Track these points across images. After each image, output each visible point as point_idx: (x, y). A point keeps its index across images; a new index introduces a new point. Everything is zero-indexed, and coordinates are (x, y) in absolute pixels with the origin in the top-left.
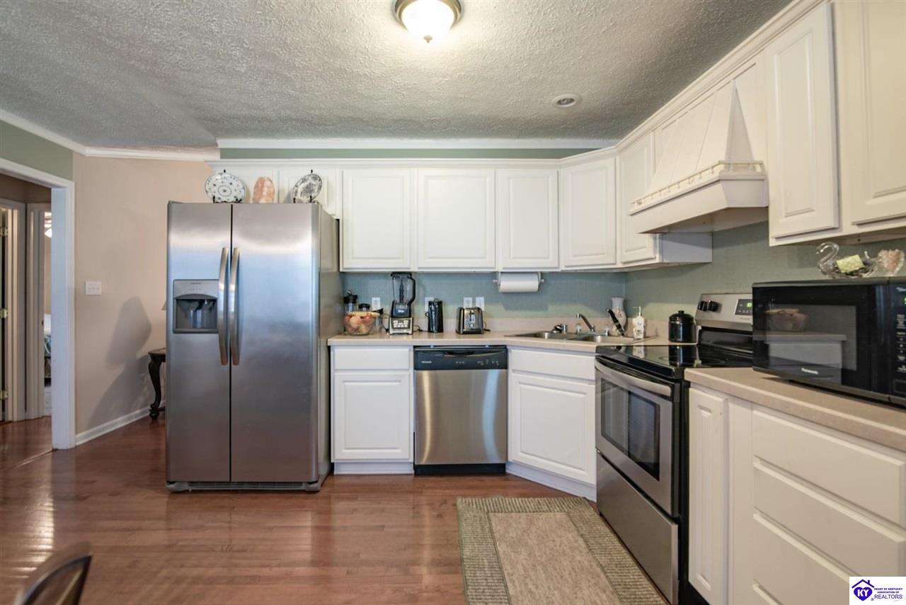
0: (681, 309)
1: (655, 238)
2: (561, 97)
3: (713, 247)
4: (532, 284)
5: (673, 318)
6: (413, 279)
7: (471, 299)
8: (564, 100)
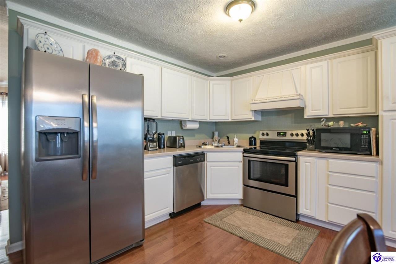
0: (253, 135)
1: (252, 112)
2: (222, 55)
3: (262, 116)
4: (196, 126)
5: (250, 138)
6: (156, 122)
7: (170, 132)
8: (222, 56)
